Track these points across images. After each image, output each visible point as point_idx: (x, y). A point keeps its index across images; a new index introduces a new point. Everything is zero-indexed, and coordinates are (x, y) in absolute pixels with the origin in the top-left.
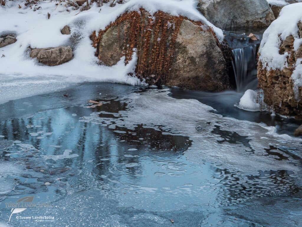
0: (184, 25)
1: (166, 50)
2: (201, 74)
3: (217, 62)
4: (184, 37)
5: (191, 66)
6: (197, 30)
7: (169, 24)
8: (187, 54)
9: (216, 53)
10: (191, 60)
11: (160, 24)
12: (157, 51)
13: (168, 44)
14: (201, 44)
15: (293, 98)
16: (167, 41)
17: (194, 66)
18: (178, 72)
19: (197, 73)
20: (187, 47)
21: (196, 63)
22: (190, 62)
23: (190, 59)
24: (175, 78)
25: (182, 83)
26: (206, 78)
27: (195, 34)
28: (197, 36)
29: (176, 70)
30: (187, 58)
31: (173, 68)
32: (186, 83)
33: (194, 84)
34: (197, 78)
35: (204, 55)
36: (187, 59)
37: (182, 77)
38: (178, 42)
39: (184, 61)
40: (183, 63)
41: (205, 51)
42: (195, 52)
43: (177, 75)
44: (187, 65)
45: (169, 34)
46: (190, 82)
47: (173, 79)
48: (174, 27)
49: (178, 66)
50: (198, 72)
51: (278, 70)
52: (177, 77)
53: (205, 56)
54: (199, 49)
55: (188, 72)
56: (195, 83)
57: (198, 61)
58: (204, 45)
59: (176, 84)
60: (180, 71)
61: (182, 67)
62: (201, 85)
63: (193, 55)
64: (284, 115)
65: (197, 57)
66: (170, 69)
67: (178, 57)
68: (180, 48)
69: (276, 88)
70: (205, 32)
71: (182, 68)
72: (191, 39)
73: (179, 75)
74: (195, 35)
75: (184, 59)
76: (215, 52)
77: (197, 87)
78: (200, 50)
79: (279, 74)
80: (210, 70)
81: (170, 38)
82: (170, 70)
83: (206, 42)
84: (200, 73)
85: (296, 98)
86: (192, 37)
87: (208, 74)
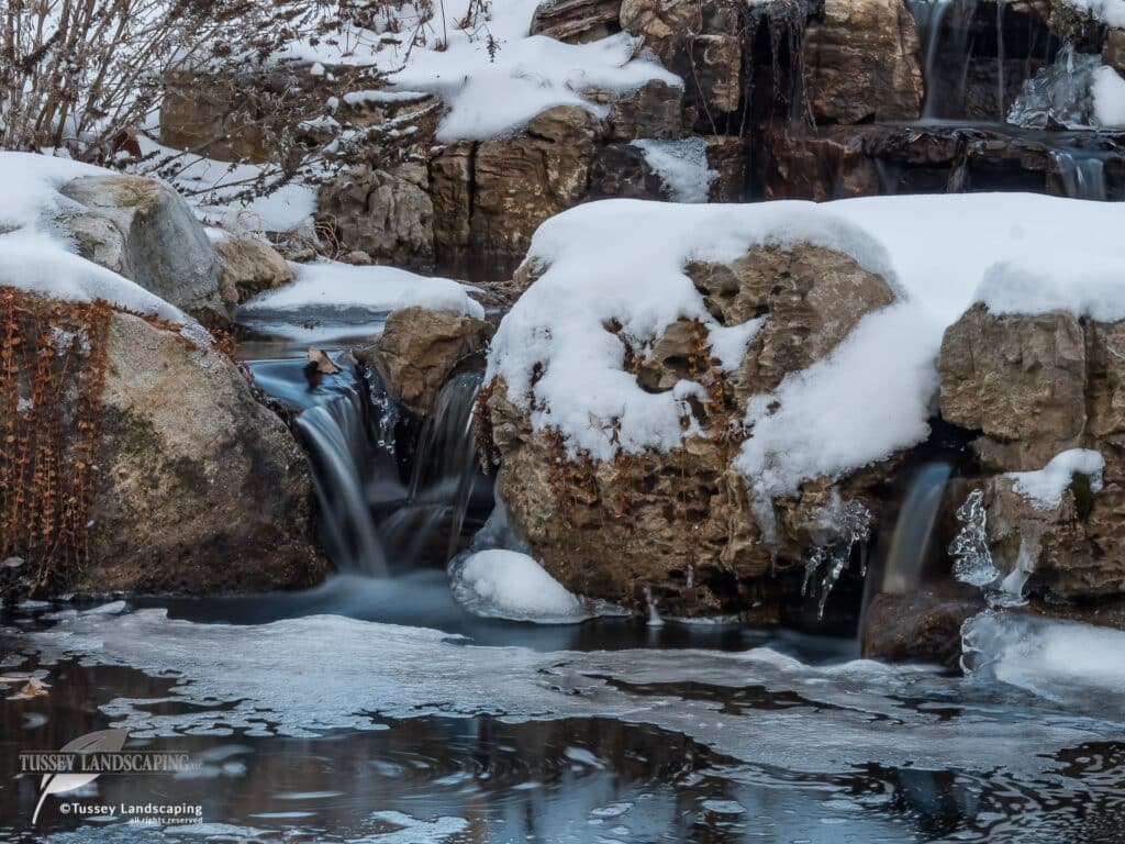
0: (117, 334)
1: (59, 446)
2: (234, 524)
3: (287, 467)
4: (130, 384)
5: (181, 496)
6: (171, 349)
7: (61, 336)
8: (158, 451)
9: (271, 432)
10: (179, 474)
11: (16, 341)
12: (19, 455)
13: (67, 419)
14: (208, 401)
15: (753, 542)
16: (64, 409)
17: (196, 497)
18: (126, 531)
19: (214, 522)
20: (156, 420)
21: (204, 481)
22: (177, 481)
23: (177, 471)
24: (117, 555)
25: (153, 572)
26: (260, 538)
27: (166, 366)
28: (177, 374)
29: (116, 523)
30: (159, 465)
31: (104, 518)
32: (173, 571)
33: (209, 570)
34: (219, 541)
35: (233, 445)
36: (163, 471)
37: (149, 546)
38: (113, 407)
39: (148, 482)
40: (146, 492)
41: (232, 430)
42: (191, 438)
43: (124, 545)
44: (166, 495)
45: (67, 376)
46: (190, 564)
47: (107, 563)
48: (86, 346)
49: (124, 507)
50: (222, 519)
51: (651, 451)
52: (123, 550)
53: (239, 449)
54: (204, 424)
55: (175, 523)
56: (213, 565)
57: (214, 473)
58: (221, 405)
59: (121, 581)
60: (132, 524)
61: (145, 505)
62: (241, 569)
63: (185, 452)
64: (701, 614)
65: (204, 458)
66: (91, 523)
67: (114, 469)
68: (123, 431)
69: (649, 523)
70: (206, 352)
71: (144, 509)
72: (159, 389)
73: (133, 542)
74: (170, 369)
75: (146, 475)
76: (266, 428)
77: (225, 578)
78: (211, 429)
79: (659, 467)
80: (271, 504)
81: (73, 394)
82: (89, 529)
83: (223, 394)
84: (229, 520)
85: (768, 540)
86: (160, 379)
87: (266, 519)
